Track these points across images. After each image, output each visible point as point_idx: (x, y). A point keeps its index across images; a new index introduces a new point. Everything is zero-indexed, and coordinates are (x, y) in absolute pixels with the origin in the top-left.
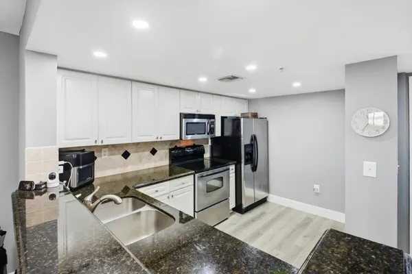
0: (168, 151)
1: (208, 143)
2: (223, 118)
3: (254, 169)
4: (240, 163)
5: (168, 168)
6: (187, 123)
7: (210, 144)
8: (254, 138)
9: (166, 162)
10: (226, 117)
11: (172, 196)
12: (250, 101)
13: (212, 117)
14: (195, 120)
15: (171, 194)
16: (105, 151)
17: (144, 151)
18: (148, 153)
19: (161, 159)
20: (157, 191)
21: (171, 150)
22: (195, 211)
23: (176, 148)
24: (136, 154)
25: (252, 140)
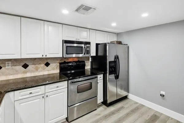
0: (58, 64)
1: (89, 60)
2: (97, 45)
3: (117, 77)
4: (106, 73)
5: (58, 74)
6: (67, 47)
7: (90, 60)
8: (117, 57)
9: (58, 71)
10: (99, 44)
11: (47, 96)
12: (118, 34)
13: (89, 43)
14: (75, 45)
15: (46, 94)
16: (8, 64)
17: (40, 64)
18: (43, 65)
19: (53, 69)
20: (31, 93)
21: (60, 64)
22: (68, 106)
23: (65, 62)
24: (33, 66)
25: (115, 58)
